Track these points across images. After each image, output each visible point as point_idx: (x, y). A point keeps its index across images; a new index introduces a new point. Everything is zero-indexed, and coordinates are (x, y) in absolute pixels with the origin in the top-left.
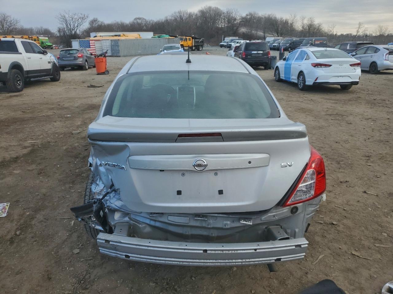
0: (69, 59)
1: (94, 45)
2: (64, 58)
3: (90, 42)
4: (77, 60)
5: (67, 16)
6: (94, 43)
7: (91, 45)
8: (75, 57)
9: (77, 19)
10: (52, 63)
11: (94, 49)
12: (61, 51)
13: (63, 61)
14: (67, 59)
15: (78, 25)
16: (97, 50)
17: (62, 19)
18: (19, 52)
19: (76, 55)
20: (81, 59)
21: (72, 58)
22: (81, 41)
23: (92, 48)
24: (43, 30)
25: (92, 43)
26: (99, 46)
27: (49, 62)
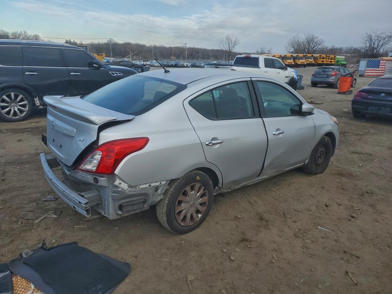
0: (322, 76)
1: (385, 65)
2: (317, 76)
3: (381, 62)
4: (329, 78)
5: (373, 35)
6: (385, 63)
7: (381, 65)
8: (328, 75)
9: (384, 38)
10: (290, 78)
11: (383, 69)
12: (318, 69)
13: (316, 77)
14: (320, 76)
15: (383, 44)
16: (386, 71)
17: (366, 39)
18: (259, 66)
19: (330, 73)
20: (334, 78)
21: (325, 76)
22: (370, 60)
23: (381, 68)
24: (352, 49)
25: (383, 63)
26: (389, 66)
27: (286, 77)
